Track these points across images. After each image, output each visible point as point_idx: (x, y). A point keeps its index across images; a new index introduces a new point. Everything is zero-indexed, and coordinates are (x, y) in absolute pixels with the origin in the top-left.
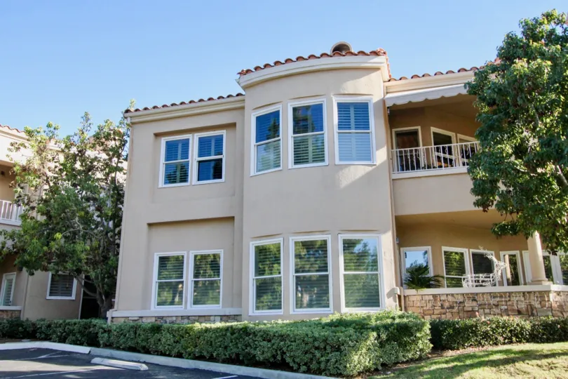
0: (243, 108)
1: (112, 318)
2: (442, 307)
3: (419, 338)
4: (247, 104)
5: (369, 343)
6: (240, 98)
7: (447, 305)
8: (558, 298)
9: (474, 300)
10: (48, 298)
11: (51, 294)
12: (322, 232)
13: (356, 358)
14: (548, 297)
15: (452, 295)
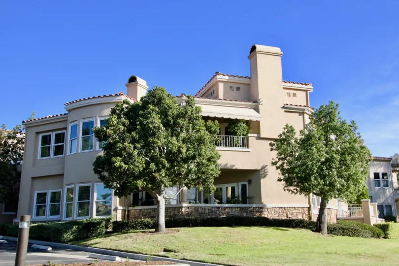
0: (67, 120)
1: (15, 223)
2: (142, 214)
3: (99, 228)
4: (68, 118)
5: (73, 230)
6: (65, 116)
7: (144, 214)
8: (187, 210)
9: (154, 211)
10: (3, 213)
11: (5, 212)
12: (88, 182)
13: (65, 236)
14: (182, 209)
15: (147, 209)
